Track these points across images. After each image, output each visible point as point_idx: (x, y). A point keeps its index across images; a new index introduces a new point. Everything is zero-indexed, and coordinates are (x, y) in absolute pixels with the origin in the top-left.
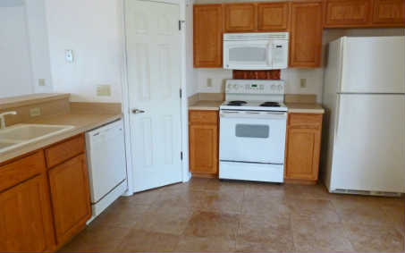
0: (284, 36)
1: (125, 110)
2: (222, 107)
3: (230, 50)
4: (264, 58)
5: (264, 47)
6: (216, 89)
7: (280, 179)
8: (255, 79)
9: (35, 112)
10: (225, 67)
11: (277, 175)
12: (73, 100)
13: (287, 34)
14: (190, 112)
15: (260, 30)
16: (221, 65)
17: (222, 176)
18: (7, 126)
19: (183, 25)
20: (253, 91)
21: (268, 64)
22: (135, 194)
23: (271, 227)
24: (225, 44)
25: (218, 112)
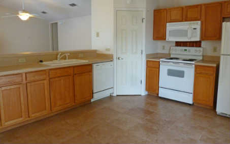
0: (197, 24)
1: (115, 57)
2: (161, 60)
3: (170, 32)
4: (186, 35)
5: (186, 29)
6: (166, 51)
7: (191, 102)
8: (187, 46)
9: (81, 55)
10: (167, 40)
11: (189, 99)
12: (98, 52)
13: (199, 22)
14: (147, 62)
15: (186, 21)
16: (165, 39)
17: (160, 95)
18: (69, 59)
19: (144, 20)
20: (185, 53)
21: (188, 38)
22: (117, 95)
23: (165, 120)
24: (167, 28)
25: (159, 62)
